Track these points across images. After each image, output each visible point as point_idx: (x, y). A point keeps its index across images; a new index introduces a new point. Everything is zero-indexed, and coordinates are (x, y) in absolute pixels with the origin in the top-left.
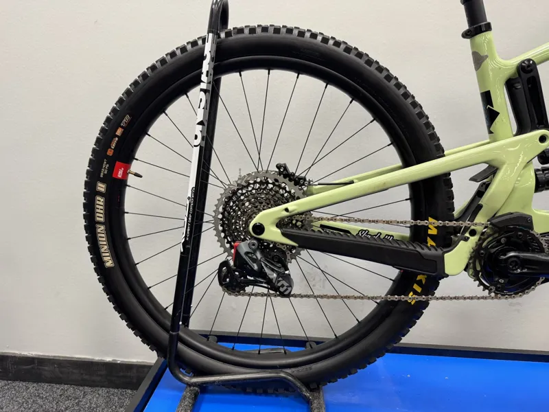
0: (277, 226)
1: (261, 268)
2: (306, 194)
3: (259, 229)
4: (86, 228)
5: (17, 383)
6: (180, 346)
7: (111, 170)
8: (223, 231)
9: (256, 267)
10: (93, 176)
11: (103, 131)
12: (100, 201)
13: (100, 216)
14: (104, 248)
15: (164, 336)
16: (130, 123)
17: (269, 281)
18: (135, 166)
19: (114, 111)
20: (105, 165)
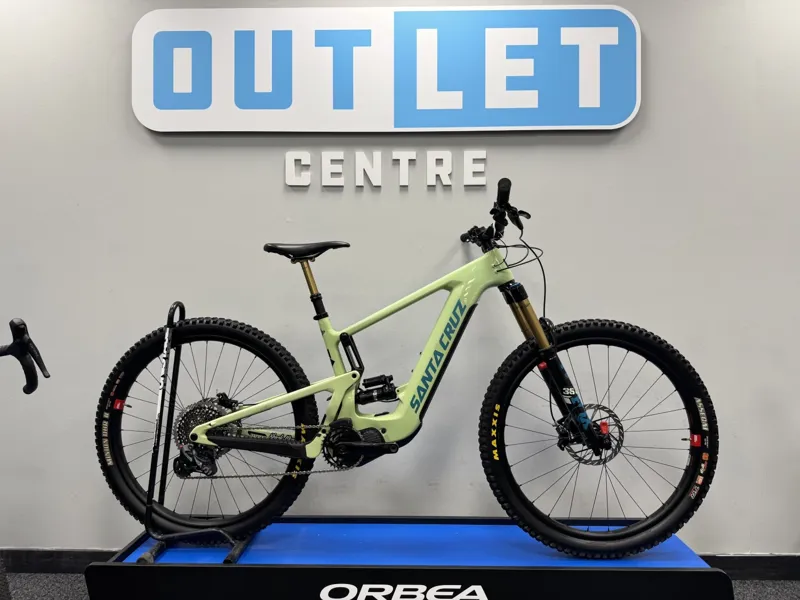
0: (207, 434)
1: (194, 460)
2: (234, 411)
3: (195, 437)
4: (96, 441)
5: (37, 575)
6: (154, 515)
7: (112, 404)
8: (180, 439)
9: (191, 459)
10: (101, 409)
11: (108, 381)
12: (105, 424)
13: (105, 433)
14: (107, 454)
15: (143, 509)
16: (124, 377)
17: (199, 468)
18: (128, 401)
19: (115, 369)
20: (109, 402)
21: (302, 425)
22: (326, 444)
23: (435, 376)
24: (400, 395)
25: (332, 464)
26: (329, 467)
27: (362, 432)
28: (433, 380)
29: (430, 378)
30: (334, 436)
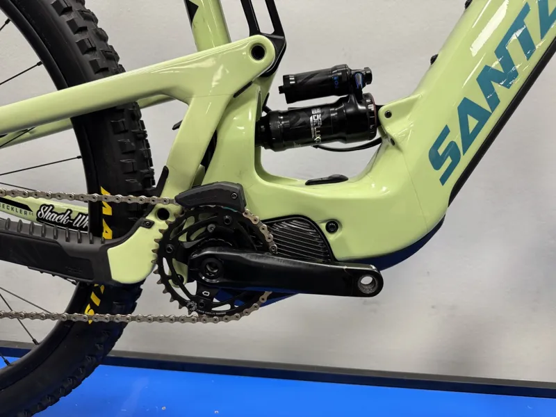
21: (104, 192)
22: (165, 249)
23: (524, 67)
24: (393, 128)
25: (183, 303)
26: (174, 309)
27: (271, 223)
28: (517, 84)
29: (508, 75)
30: (190, 231)
